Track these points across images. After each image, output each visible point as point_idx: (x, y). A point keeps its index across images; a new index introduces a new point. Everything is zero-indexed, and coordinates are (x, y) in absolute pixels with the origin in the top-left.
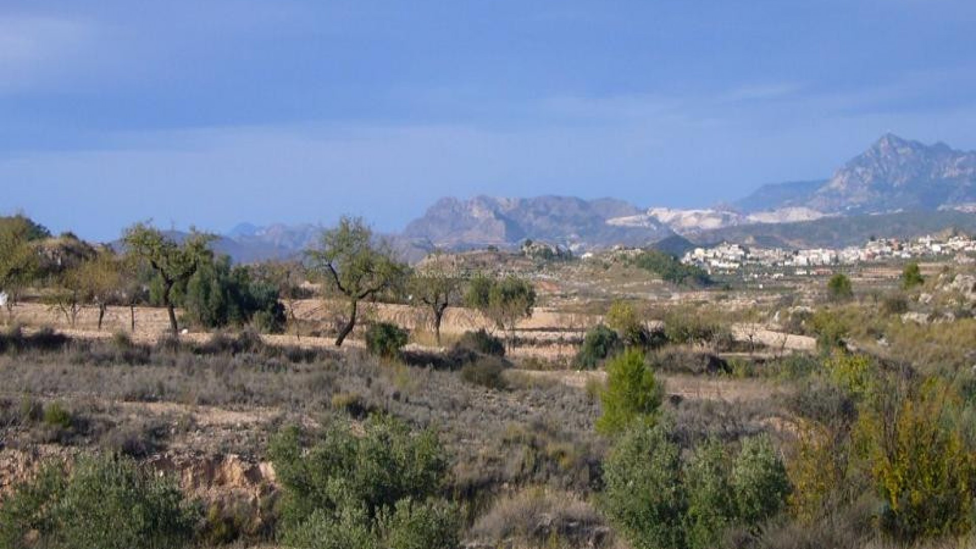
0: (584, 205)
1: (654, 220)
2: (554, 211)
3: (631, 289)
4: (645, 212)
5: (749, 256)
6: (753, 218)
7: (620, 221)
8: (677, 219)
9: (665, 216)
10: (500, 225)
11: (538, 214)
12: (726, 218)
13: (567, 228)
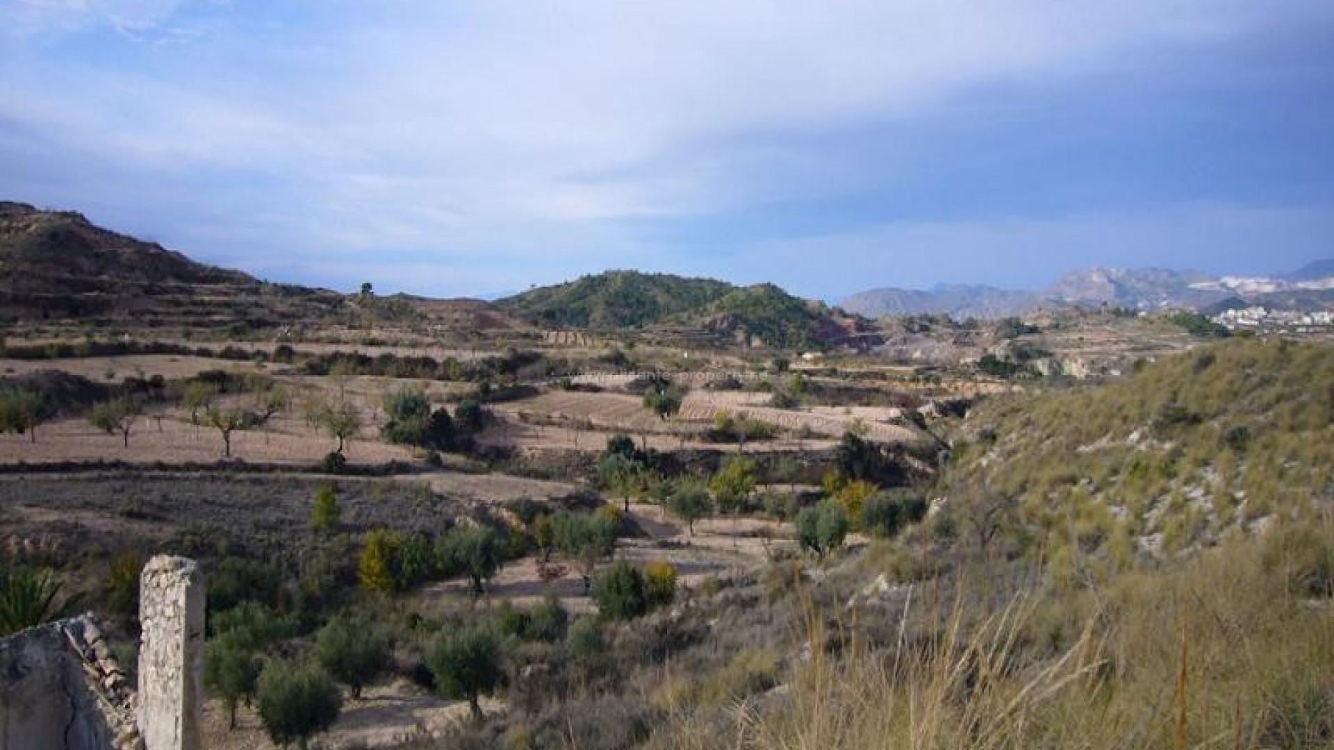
0: (1172, 274)
1: (1224, 285)
2: (1152, 278)
3: (1166, 339)
4: (1217, 279)
5: (1270, 316)
6: (1301, 285)
7: (1198, 286)
8: (1242, 285)
9: (1232, 282)
10: (1112, 287)
11: (1139, 280)
12: (1279, 285)
13: (1160, 290)
